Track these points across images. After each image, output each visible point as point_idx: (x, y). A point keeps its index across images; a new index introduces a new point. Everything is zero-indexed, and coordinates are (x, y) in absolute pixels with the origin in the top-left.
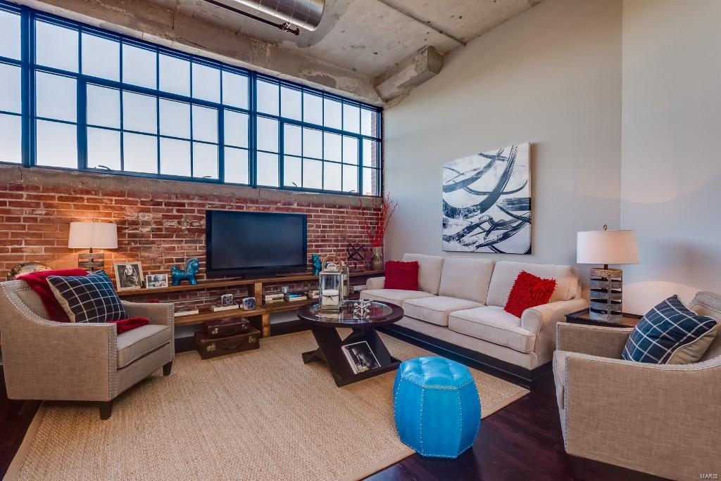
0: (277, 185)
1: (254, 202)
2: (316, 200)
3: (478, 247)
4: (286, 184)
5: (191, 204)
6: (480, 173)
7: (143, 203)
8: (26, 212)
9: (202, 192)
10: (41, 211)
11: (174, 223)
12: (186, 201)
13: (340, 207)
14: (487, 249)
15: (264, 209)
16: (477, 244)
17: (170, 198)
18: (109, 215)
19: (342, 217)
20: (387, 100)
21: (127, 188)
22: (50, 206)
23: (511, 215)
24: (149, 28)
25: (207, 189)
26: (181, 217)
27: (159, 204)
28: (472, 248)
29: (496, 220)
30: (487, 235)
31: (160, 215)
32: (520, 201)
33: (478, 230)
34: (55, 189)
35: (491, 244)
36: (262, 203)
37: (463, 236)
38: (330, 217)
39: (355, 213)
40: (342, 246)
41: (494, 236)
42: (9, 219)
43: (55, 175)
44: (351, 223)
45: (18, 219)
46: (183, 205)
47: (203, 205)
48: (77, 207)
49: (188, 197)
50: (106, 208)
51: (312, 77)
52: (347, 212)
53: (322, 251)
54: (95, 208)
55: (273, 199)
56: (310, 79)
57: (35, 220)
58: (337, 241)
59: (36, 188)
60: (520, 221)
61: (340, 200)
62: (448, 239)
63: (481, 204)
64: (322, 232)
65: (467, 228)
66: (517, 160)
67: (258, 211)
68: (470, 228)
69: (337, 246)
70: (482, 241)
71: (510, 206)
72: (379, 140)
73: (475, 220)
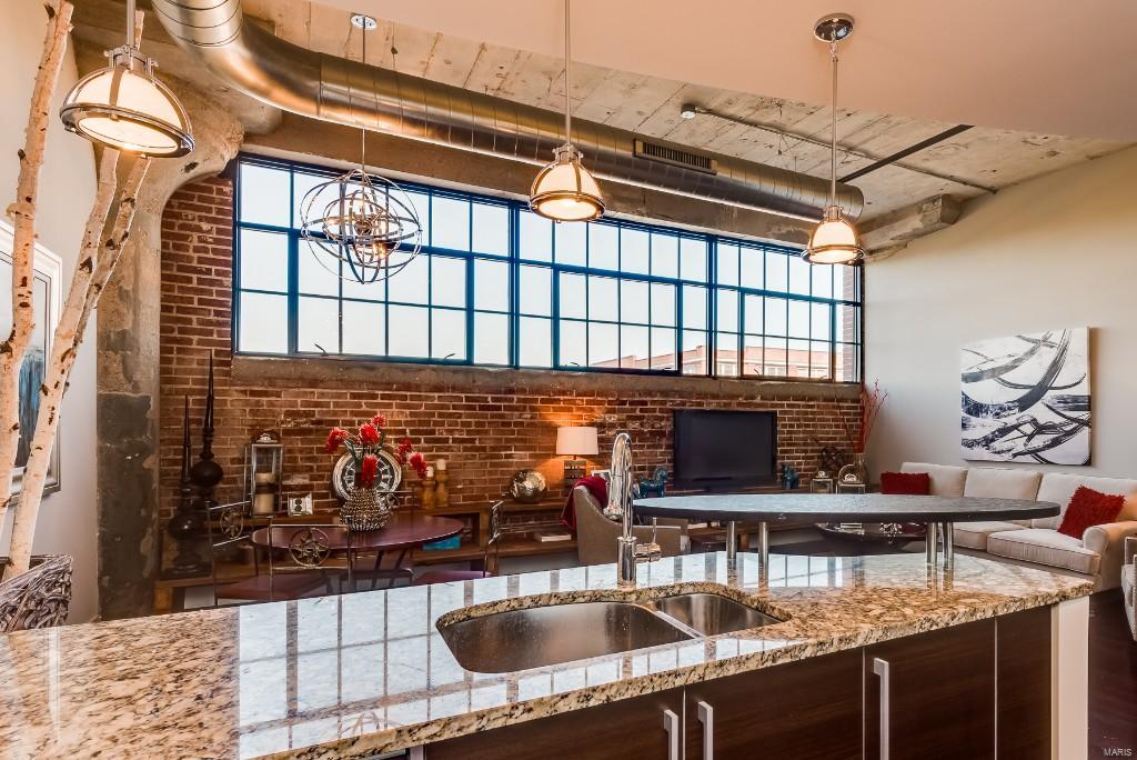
0: (737, 374)
1: (715, 396)
2: (782, 392)
3: (1015, 455)
4: (746, 372)
5: (653, 402)
6: (1019, 360)
7: (610, 403)
8: (515, 417)
9: (664, 388)
10: (527, 415)
11: (637, 425)
12: (648, 399)
13: (810, 399)
14: (1028, 458)
15: (725, 404)
16: (1014, 452)
17: (634, 396)
18: (580, 417)
19: (812, 413)
20: (871, 252)
21: (596, 386)
22: (532, 409)
23: (1064, 416)
24: (624, 206)
25: (667, 382)
26: (643, 417)
27: (624, 403)
28: (1007, 457)
29: (1041, 421)
30: (1029, 440)
31: (624, 416)
32: (1075, 399)
33: (1015, 433)
34: (538, 392)
35: (1034, 452)
36: (724, 398)
37: (993, 440)
38: (798, 413)
39: (828, 407)
40: (812, 451)
41: (1039, 441)
42: (504, 424)
43: (538, 376)
44: (823, 420)
45: (509, 424)
46: (645, 403)
47: (664, 403)
48: (555, 410)
49: (650, 393)
50: (579, 409)
51: (782, 234)
52: (818, 406)
53: (788, 458)
54: (570, 410)
55: (735, 392)
56: (779, 237)
57: (522, 423)
58: (805, 444)
59: (523, 391)
60: (1075, 425)
61: (810, 391)
62: (970, 444)
63: (1018, 401)
64: (789, 432)
65: (999, 430)
66: (1070, 348)
67: (718, 408)
68: (1004, 431)
69: (806, 451)
70: (1021, 448)
71: (1062, 405)
72: (859, 304)
73: (1011, 420)
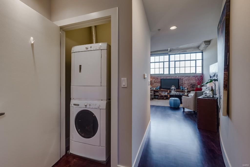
0: (174, 73)
4: (176, 73)
7: (153, 78)
11: (157, 81)
13: (189, 76)
15: (171, 78)
17: (156, 77)
19: (190, 79)
20: (203, 50)
25: (161, 75)
47: (161, 78)
51: (181, 52)
55: (173, 76)
63: (214, 76)
64: (184, 82)
